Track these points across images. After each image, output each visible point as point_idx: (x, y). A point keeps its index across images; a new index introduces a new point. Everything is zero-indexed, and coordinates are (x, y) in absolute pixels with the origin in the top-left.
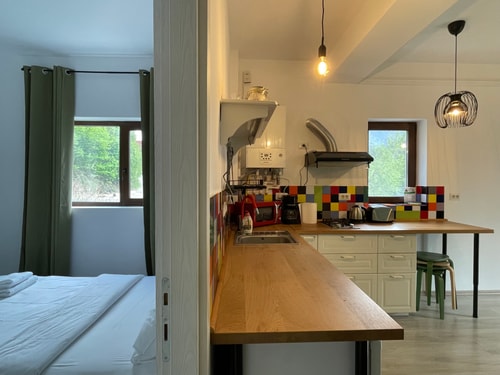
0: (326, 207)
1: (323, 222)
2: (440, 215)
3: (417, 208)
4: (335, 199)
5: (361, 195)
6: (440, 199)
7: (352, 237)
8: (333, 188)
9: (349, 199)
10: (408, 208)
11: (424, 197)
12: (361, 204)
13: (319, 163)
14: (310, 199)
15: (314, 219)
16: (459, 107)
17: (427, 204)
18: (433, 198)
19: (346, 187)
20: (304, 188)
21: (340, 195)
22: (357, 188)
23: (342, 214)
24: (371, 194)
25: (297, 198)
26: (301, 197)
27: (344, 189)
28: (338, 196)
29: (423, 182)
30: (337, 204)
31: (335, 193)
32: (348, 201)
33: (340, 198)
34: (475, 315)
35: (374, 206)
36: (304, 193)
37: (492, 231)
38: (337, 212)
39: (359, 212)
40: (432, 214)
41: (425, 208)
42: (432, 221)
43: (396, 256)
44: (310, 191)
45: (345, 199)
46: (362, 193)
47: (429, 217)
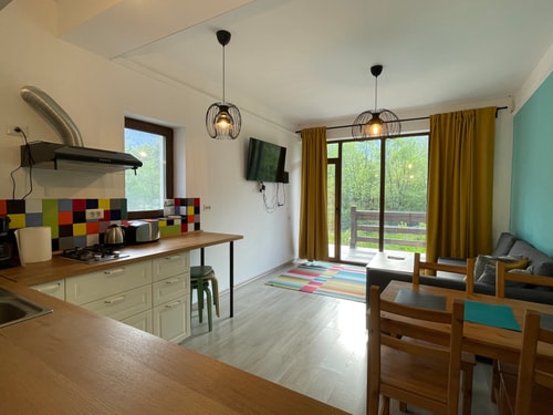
0: (65, 230)
1: (64, 255)
2: (197, 226)
3: (178, 222)
4: (80, 218)
5: (118, 211)
6: (197, 211)
7: (120, 270)
8: (76, 202)
9: (102, 216)
10: (170, 222)
11: (183, 210)
12: (118, 223)
13: (59, 162)
14: (35, 221)
15: (47, 253)
16: (226, 119)
17: (186, 216)
18: (191, 210)
19: (97, 200)
20: (22, 202)
21: (88, 211)
22: (112, 200)
23: (92, 239)
24: (130, 209)
25: (8, 221)
26: (16, 220)
27: (93, 204)
28: (84, 213)
29: (182, 193)
30: (84, 225)
31: (80, 209)
32: (101, 220)
33: (88, 216)
34: (231, 316)
35: (136, 223)
36: (23, 211)
37: (241, 237)
38: (85, 237)
39: (118, 234)
40: (191, 227)
41: (185, 221)
42: (191, 233)
43: (172, 281)
44: (33, 207)
45: (96, 217)
46: (119, 208)
47: (189, 230)
